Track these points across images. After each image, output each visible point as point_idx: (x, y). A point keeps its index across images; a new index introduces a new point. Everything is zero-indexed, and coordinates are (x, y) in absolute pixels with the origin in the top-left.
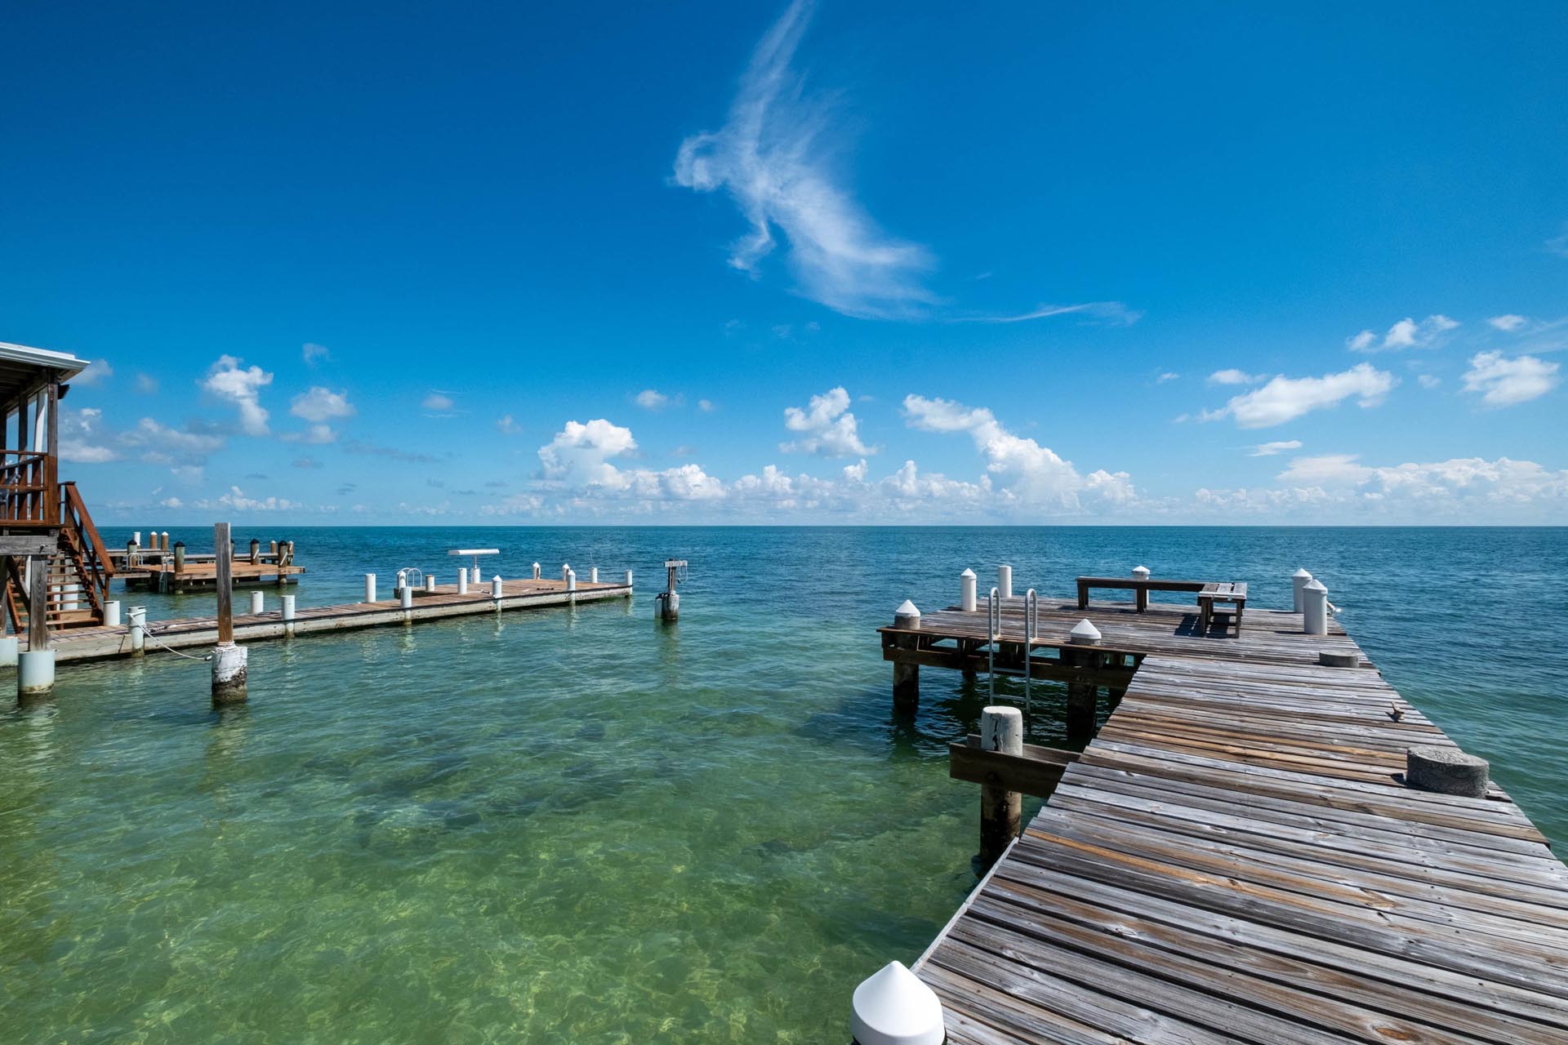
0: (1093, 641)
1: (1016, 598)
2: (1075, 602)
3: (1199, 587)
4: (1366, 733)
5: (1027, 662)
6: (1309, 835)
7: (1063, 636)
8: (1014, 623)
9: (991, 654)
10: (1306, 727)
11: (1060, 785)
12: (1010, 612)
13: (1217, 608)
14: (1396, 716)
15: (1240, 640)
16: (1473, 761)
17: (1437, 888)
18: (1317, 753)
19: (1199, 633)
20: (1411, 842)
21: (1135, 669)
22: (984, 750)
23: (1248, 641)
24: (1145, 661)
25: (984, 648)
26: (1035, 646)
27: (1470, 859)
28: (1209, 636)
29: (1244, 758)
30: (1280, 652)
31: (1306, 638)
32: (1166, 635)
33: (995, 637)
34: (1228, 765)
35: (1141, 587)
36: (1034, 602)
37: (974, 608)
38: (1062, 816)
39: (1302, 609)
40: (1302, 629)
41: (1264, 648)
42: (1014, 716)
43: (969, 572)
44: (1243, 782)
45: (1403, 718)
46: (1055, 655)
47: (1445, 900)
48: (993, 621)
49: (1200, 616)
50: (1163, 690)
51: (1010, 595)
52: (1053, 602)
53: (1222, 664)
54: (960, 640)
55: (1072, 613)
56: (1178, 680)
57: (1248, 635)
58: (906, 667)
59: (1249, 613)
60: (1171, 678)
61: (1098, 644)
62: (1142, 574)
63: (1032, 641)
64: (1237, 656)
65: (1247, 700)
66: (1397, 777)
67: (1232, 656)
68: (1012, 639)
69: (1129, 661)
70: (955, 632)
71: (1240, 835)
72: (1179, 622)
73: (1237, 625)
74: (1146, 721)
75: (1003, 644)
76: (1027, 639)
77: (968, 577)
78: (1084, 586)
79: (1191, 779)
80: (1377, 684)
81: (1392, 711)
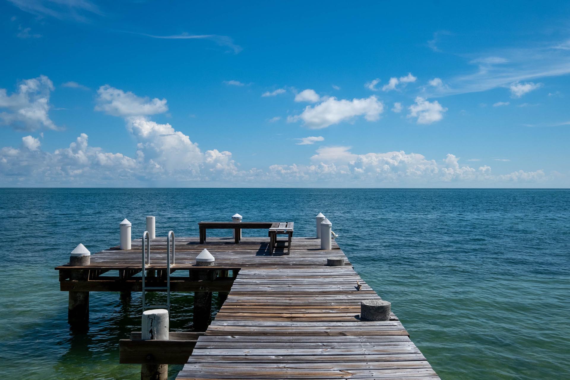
0: (210, 263)
1: (159, 238)
2: (197, 239)
3: (269, 226)
4: (346, 298)
5: (168, 281)
6: (319, 351)
7: (191, 262)
8: (158, 256)
9: (143, 279)
10: (320, 298)
11: (194, 350)
12: (156, 248)
13: (279, 238)
14: (358, 288)
15: (290, 256)
16: (386, 303)
17: (369, 363)
18: (324, 311)
19: (269, 254)
20: (360, 345)
21: (234, 278)
22: (144, 341)
23: (294, 256)
24: (240, 272)
25: (140, 274)
26: (173, 270)
27: (381, 348)
28: (275, 255)
29: (291, 319)
30: (309, 261)
31: (322, 252)
32: (252, 256)
33: (147, 266)
34: (283, 324)
35: (237, 227)
36: (173, 241)
37: (130, 247)
38: (197, 367)
39: (320, 236)
40: (320, 247)
41: (302, 259)
42: (164, 314)
43: (126, 222)
44: (290, 331)
45: (362, 288)
46: (186, 274)
47: (371, 367)
48: (145, 255)
49: (269, 243)
50: (250, 288)
51: (154, 237)
52: (184, 239)
53: (281, 270)
54: (121, 270)
55: (196, 246)
56: (258, 281)
57: (294, 253)
58: (78, 295)
59: (295, 240)
60: (254, 281)
61: (213, 264)
62: (238, 219)
63: (171, 266)
64: (288, 265)
65: (294, 288)
66: (357, 317)
67: (286, 265)
68: (158, 266)
69: (230, 274)
70: (117, 265)
71: (289, 357)
72: (258, 248)
73: (288, 247)
74: (241, 306)
75: (151, 271)
76: (168, 266)
77: (125, 225)
78: (204, 228)
79: (265, 334)
80: (351, 273)
81: (357, 286)
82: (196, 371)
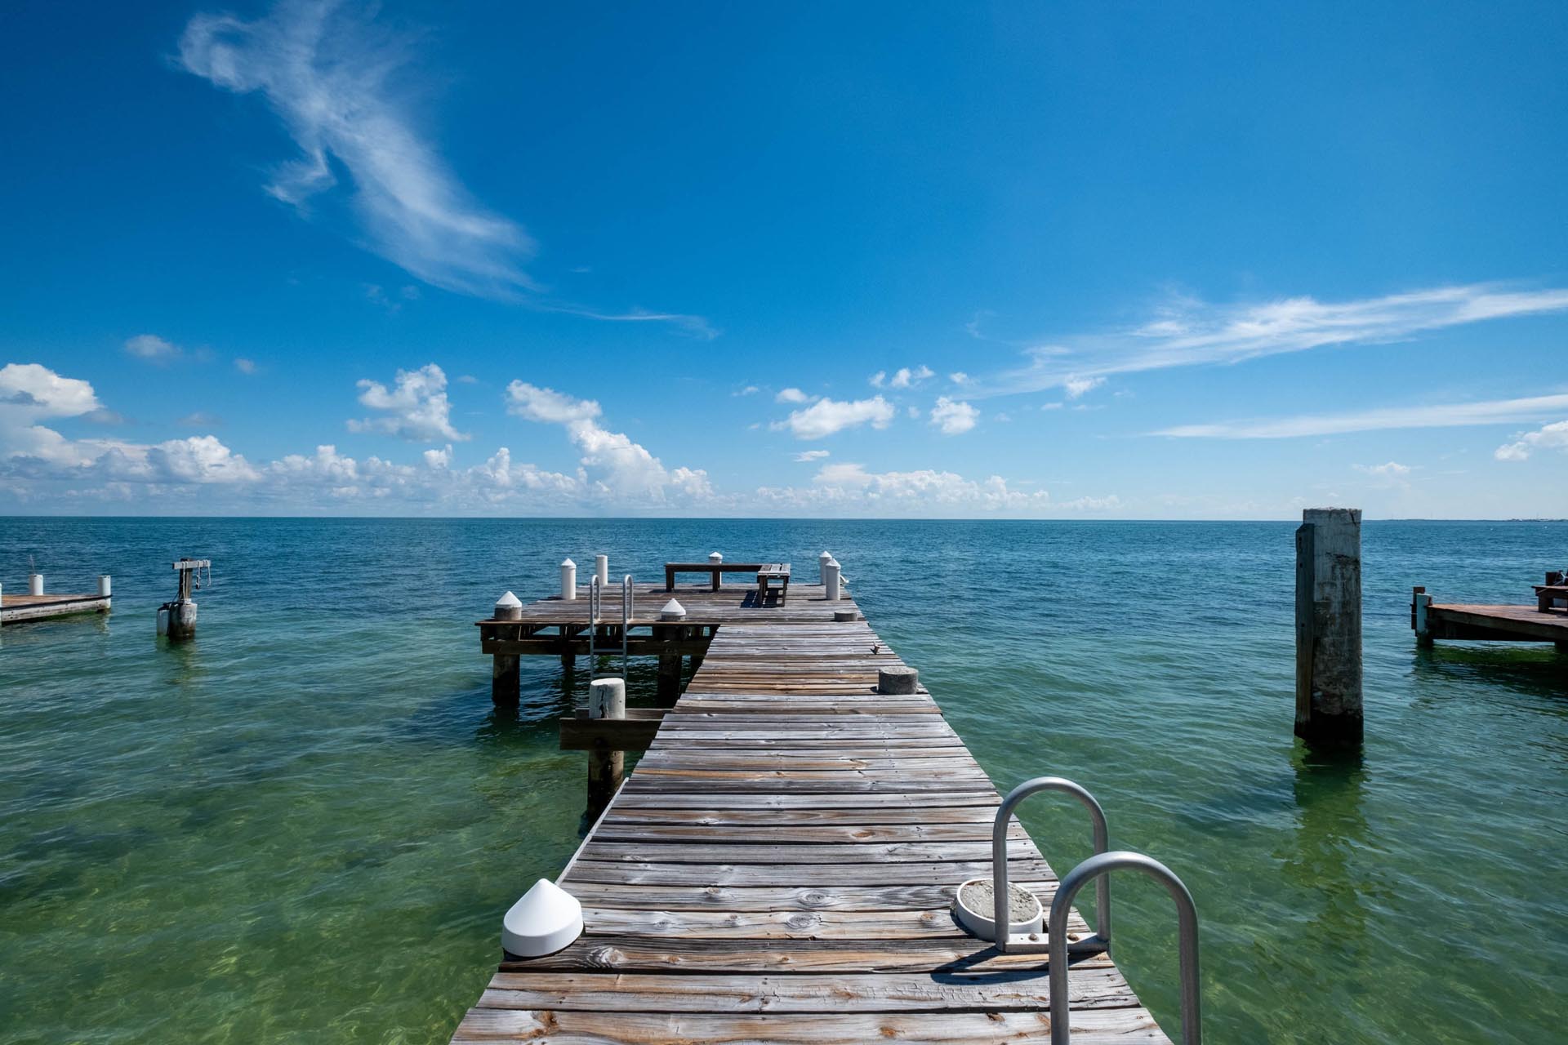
0: (679, 617)
1: (612, 585)
2: (663, 585)
3: (758, 568)
4: (858, 664)
5: (625, 641)
6: (823, 734)
7: (654, 616)
8: (612, 608)
9: (592, 638)
10: (825, 664)
11: (659, 732)
12: (608, 598)
13: (771, 585)
14: (875, 651)
15: (785, 608)
16: (911, 671)
17: (889, 750)
18: (830, 681)
19: (758, 605)
20: (877, 726)
21: (712, 636)
22: (592, 720)
23: (791, 608)
24: (719, 630)
25: (586, 632)
26: (631, 626)
27: (905, 730)
28: (765, 607)
29: (786, 691)
30: (811, 615)
31: (827, 603)
32: (734, 608)
33: (596, 621)
34: (776, 698)
35: (715, 570)
36: (630, 588)
37: (574, 597)
38: (662, 754)
39: (825, 582)
40: (824, 597)
41: (801, 612)
42: (618, 685)
43: (569, 562)
44: (785, 707)
45: (880, 651)
46: (649, 632)
47: (892, 756)
48: (594, 607)
49: (758, 591)
50: (733, 651)
51: (606, 583)
52: (646, 587)
53: (774, 627)
54: (562, 626)
55: (661, 595)
56: (743, 642)
57: (790, 604)
58: (505, 659)
59: (792, 587)
60: (738, 641)
61: (683, 619)
62: (716, 559)
63: (628, 621)
64: (783, 620)
65: (790, 651)
66: (873, 689)
67: (780, 620)
68: (611, 621)
69: (706, 631)
70: (557, 620)
71: (783, 742)
72: (744, 597)
73: (783, 596)
74: (721, 674)
75: (601, 627)
76: (624, 620)
77: (567, 567)
78: (671, 571)
79: (752, 711)
80: (866, 631)
81: (873, 648)
82: (660, 760)
